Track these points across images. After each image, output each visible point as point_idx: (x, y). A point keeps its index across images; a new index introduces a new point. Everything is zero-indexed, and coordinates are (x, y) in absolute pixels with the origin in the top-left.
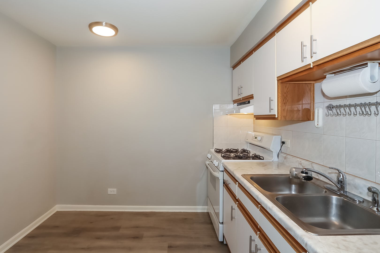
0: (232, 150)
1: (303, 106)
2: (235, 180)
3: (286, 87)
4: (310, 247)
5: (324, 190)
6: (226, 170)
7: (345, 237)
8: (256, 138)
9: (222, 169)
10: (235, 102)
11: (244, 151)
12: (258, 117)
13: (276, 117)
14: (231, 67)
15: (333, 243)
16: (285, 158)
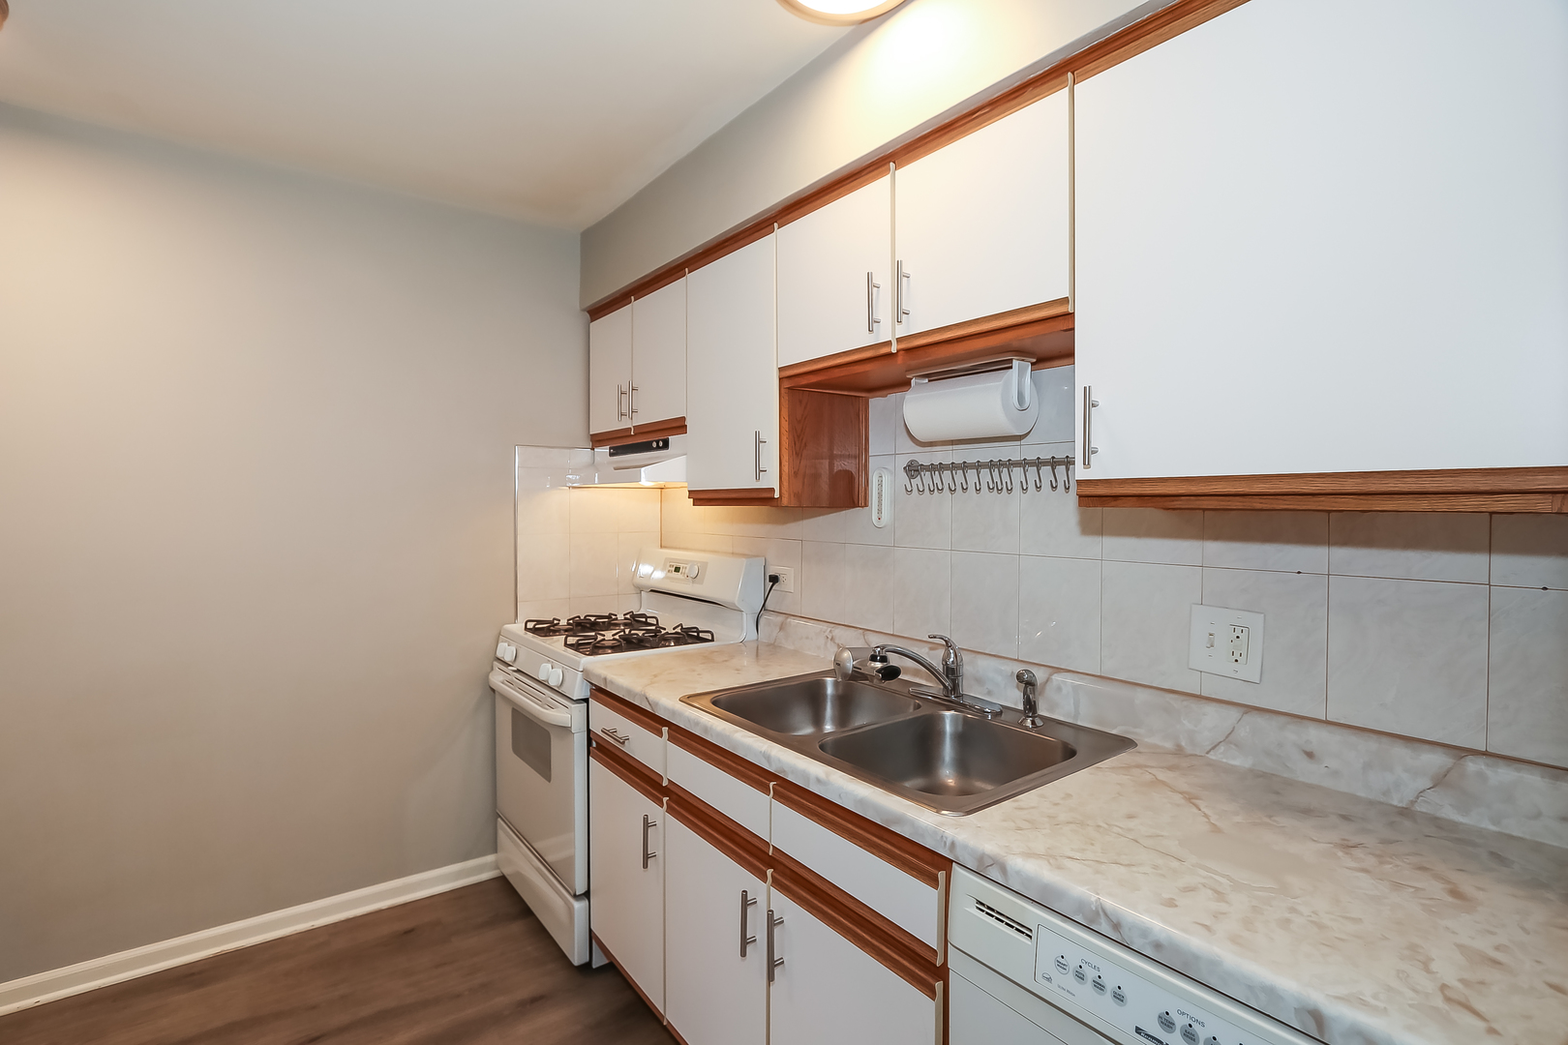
0: (593, 619)
1: (836, 463)
2: (651, 720)
3: (801, 402)
4: (965, 847)
5: (912, 702)
6: (602, 693)
7: (1017, 801)
8: (677, 570)
9: (579, 690)
10: (597, 440)
11: (634, 620)
12: (701, 498)
13: (777, 495)
14: (583, 310)
15: (1004, 821)
16: (782, 627)
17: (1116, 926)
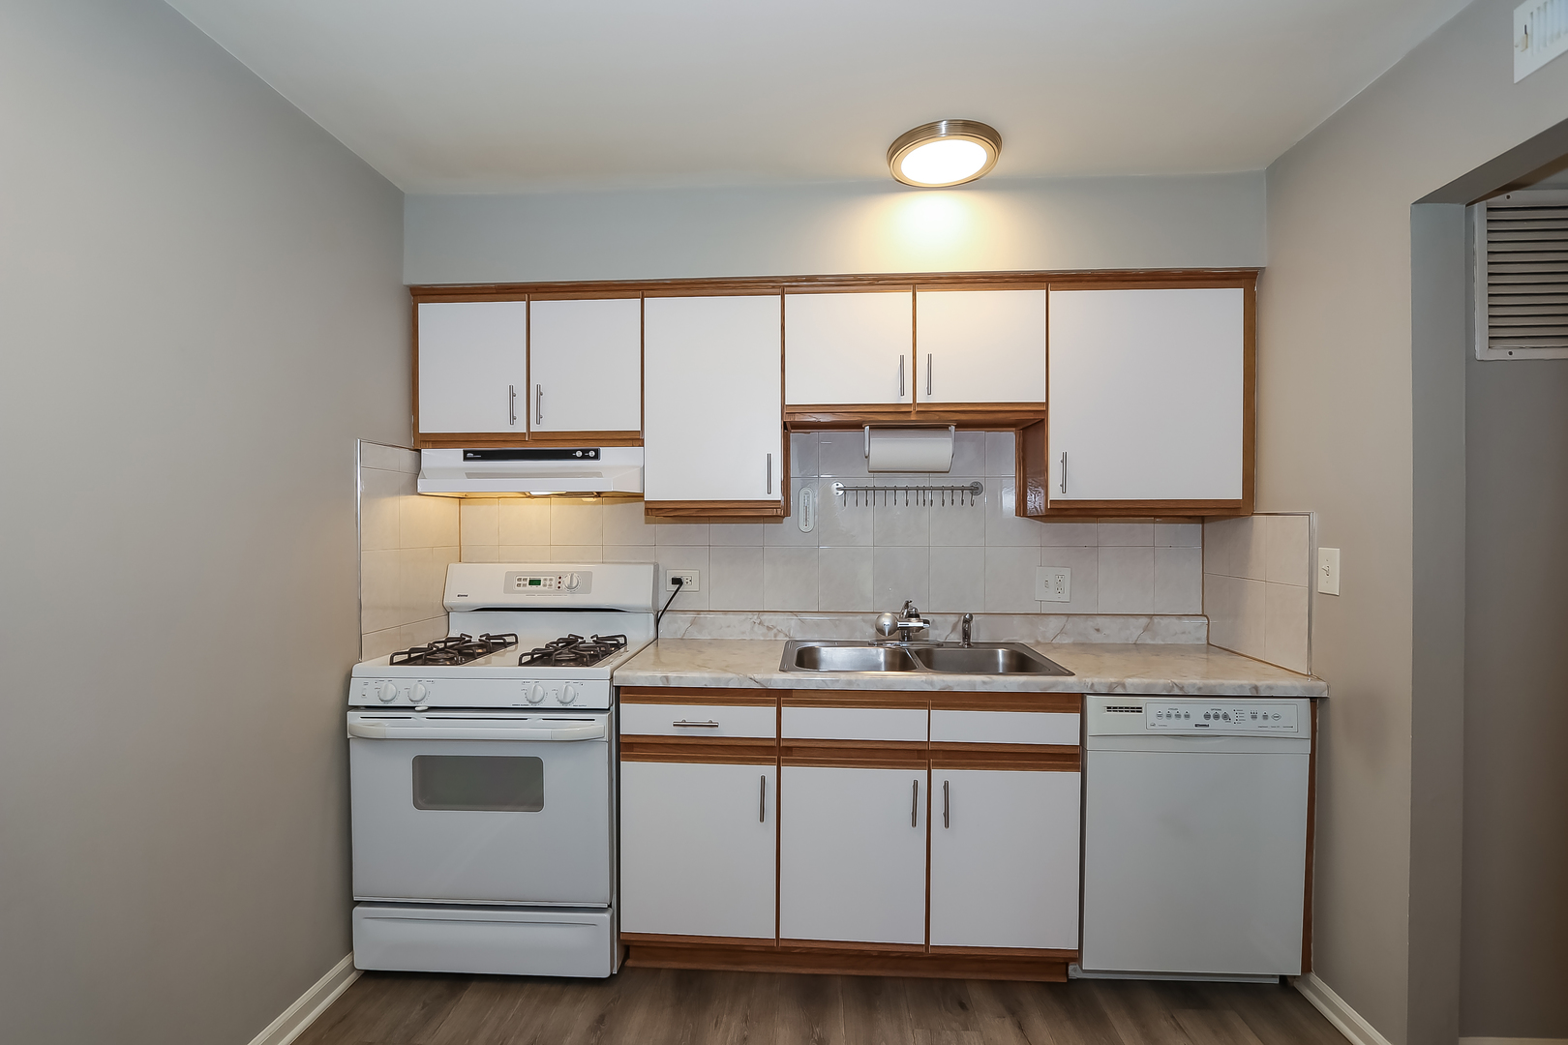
8: (535, 583)
13: (782, 506)
16: (695, 623)
17: (1182, 688)
